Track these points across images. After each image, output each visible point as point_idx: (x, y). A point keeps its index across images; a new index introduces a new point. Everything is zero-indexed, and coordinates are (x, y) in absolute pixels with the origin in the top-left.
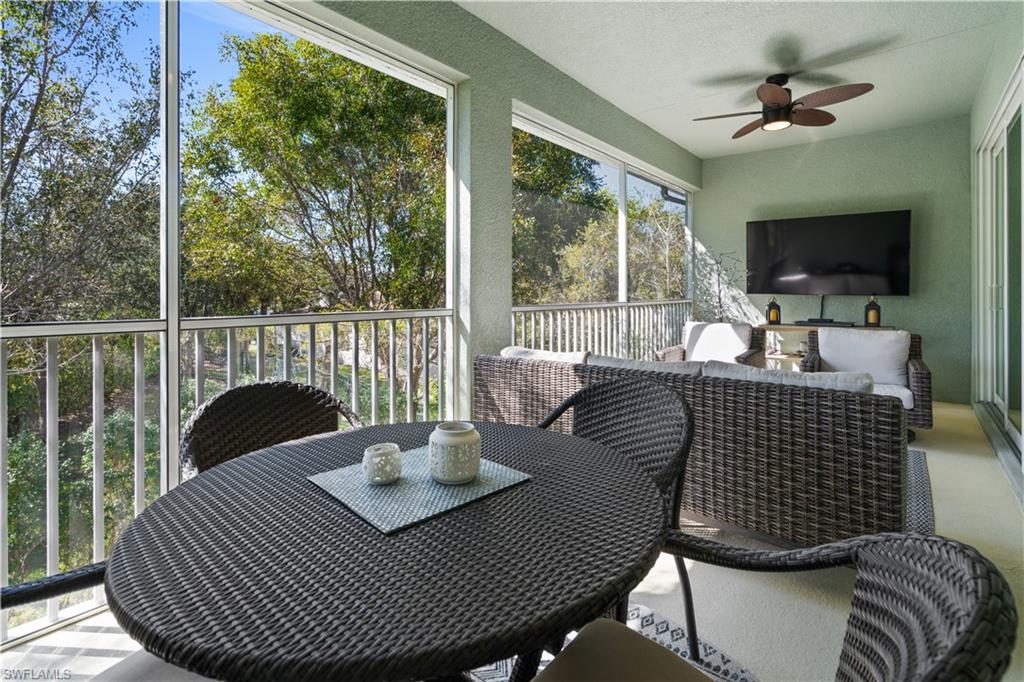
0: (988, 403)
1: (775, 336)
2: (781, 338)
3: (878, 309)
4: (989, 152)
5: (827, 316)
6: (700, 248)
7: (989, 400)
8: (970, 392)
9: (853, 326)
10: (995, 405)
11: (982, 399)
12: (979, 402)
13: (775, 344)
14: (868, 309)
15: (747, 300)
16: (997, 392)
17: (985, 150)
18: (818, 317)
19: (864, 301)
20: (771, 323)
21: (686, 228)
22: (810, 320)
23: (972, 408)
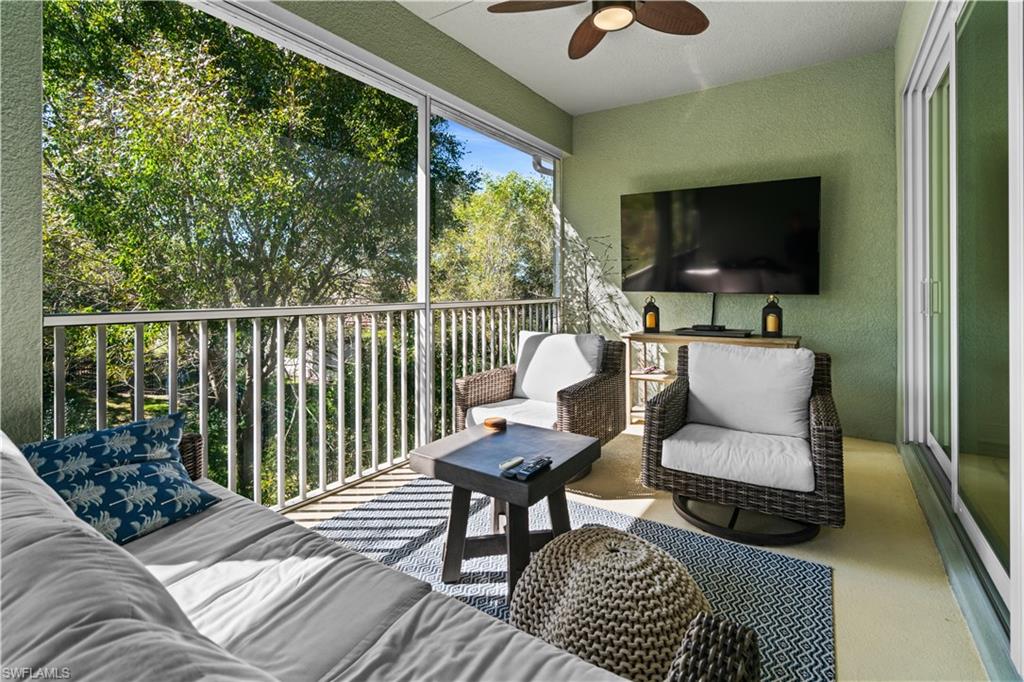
0: (919, 445)
1: (658, 348)
2: (664, 350)
3: (778, 313)
4: (919, 94)
5: (719, 323)
6: (571, 232)
7: (921, 440)
8: (895, 430)
9: (748, 335)
10: (929, 448)
11: (911, 439)
12: (908, 443)
13: (658, 358)
14: (767, 311)
15: (625, 300)
16: (932, 431)
17: (915, 91)
18: (708, 323)
19: (762, 301)
20: (647, 330)
21: (554, 206)
22: (696, 328)
23: (899, 452)
